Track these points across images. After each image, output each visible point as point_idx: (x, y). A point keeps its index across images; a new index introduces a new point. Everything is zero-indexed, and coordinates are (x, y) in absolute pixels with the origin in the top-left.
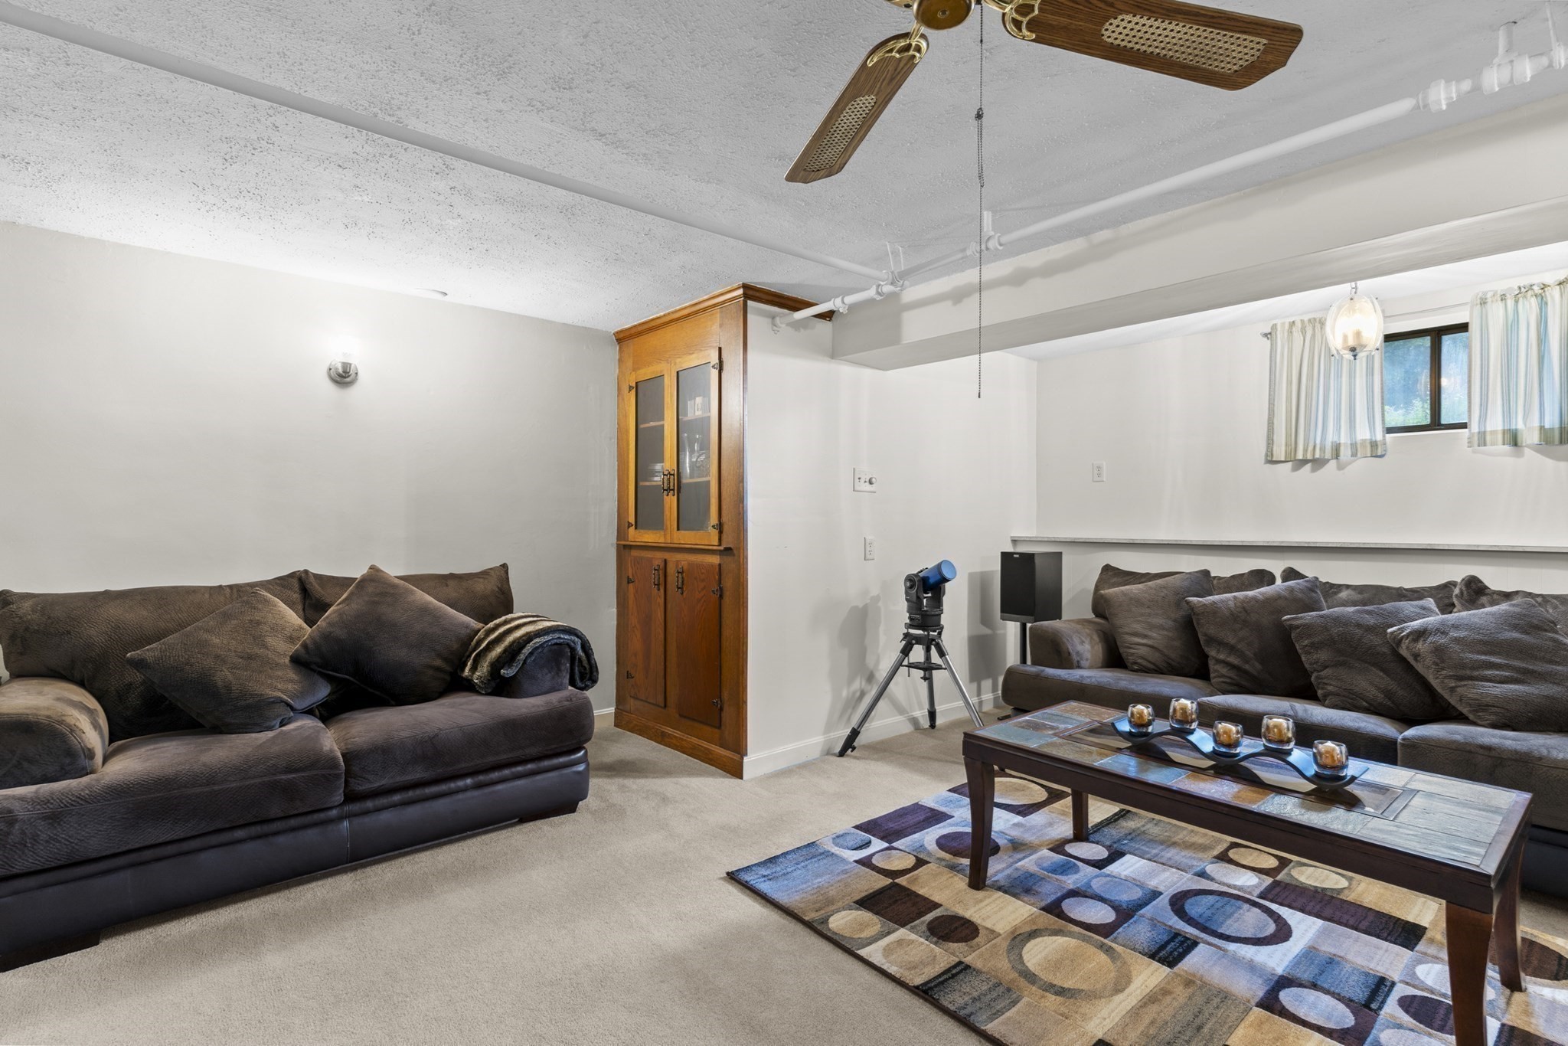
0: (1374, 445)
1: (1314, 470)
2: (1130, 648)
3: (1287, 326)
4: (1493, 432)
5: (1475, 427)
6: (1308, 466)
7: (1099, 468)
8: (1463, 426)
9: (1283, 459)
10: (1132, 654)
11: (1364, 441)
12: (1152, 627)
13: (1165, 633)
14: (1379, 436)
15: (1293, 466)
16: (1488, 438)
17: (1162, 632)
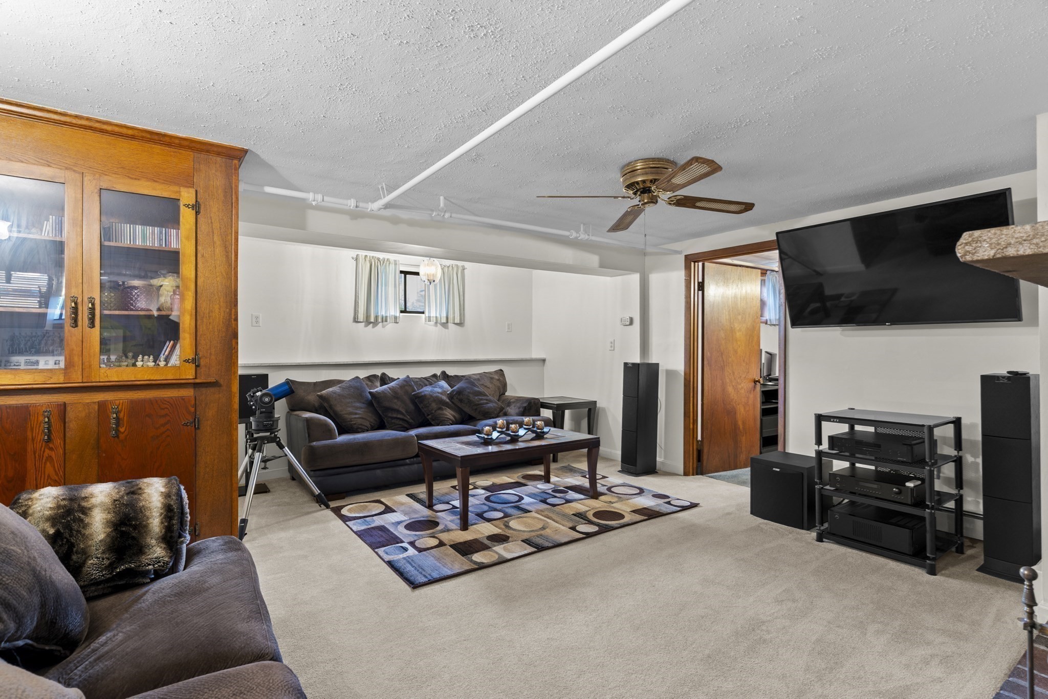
0: (396, 318)
1: (373, 327)
2: (352, 421)
3: (363, 257)
4: (433, 317)
5: (427, 313)
6: (371, 325)
7: (257, 318)
8: (423, 313)
9: (362, 321)
10: (355, 424)
11: (392, 315)
12: (357, 408)
13: (363, 410)
14: (398, 315)
15: (365, 324)
16: (431, 319)
17: (362, 410)
